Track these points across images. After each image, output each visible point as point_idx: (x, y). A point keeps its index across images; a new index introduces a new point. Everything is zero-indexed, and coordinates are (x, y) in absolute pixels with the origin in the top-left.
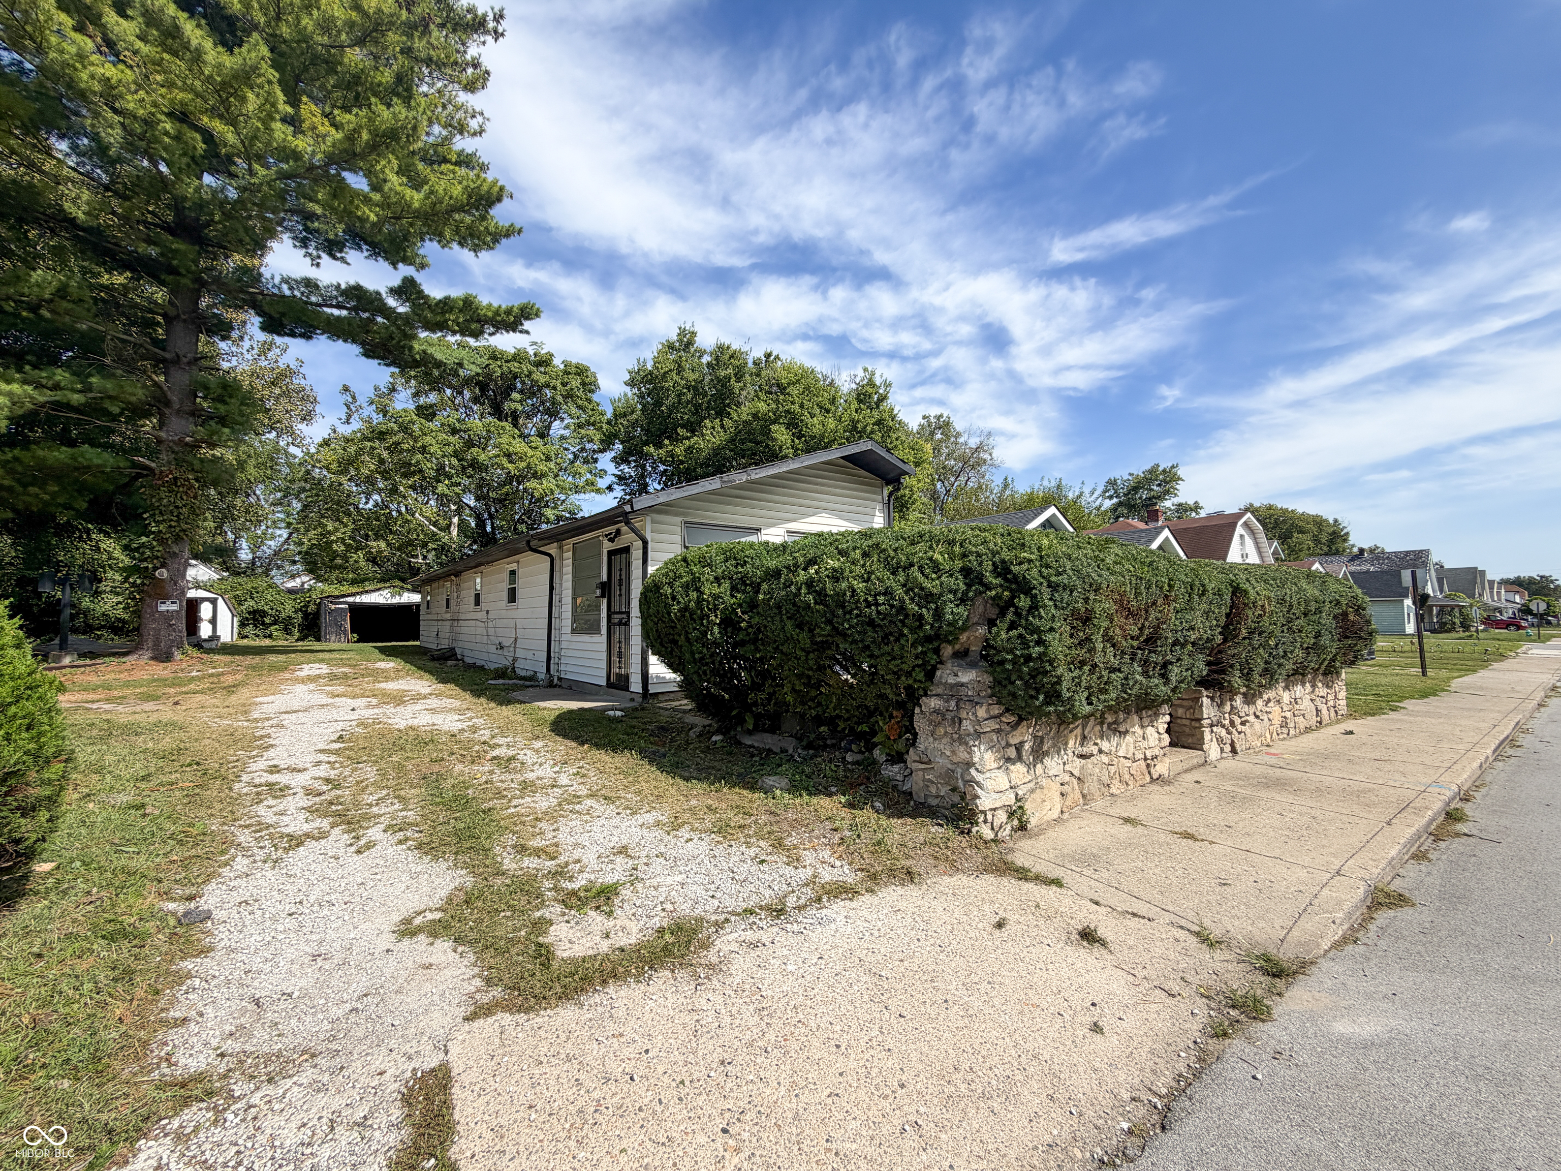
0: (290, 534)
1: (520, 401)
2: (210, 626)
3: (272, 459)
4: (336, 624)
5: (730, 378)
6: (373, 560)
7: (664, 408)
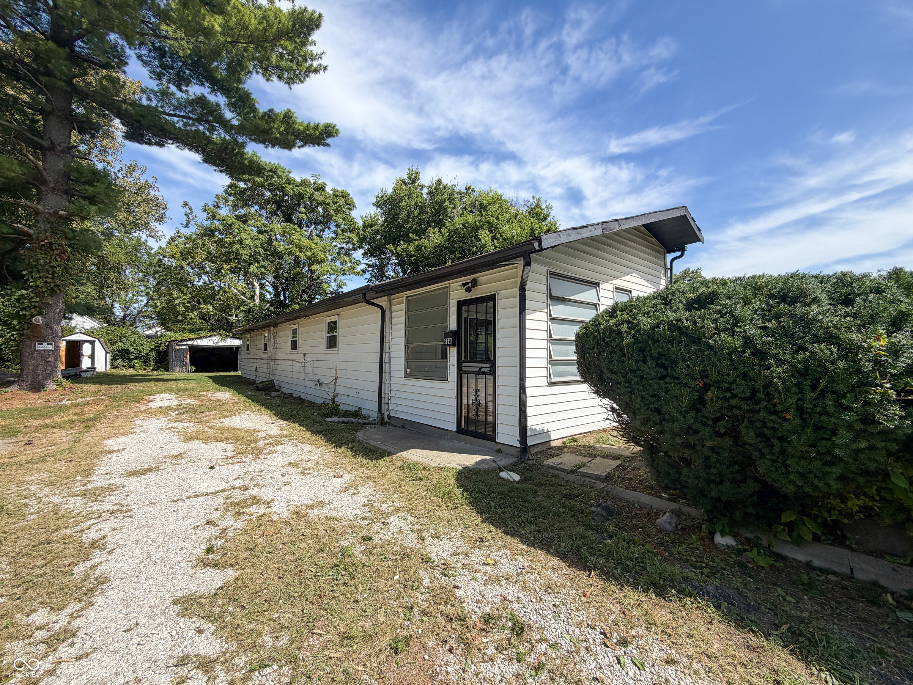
0: (148, 300)
1: (305, 213)
2: (90, 360)
3: (136, 250)
4: (180, 360)
5: (445, 202)
6: (202, 317)
7: (400, 220)
